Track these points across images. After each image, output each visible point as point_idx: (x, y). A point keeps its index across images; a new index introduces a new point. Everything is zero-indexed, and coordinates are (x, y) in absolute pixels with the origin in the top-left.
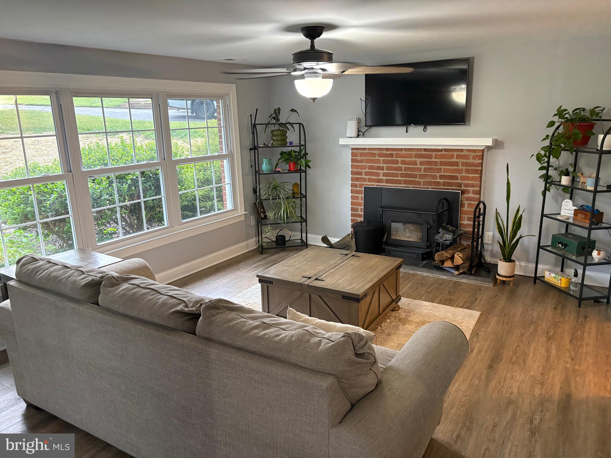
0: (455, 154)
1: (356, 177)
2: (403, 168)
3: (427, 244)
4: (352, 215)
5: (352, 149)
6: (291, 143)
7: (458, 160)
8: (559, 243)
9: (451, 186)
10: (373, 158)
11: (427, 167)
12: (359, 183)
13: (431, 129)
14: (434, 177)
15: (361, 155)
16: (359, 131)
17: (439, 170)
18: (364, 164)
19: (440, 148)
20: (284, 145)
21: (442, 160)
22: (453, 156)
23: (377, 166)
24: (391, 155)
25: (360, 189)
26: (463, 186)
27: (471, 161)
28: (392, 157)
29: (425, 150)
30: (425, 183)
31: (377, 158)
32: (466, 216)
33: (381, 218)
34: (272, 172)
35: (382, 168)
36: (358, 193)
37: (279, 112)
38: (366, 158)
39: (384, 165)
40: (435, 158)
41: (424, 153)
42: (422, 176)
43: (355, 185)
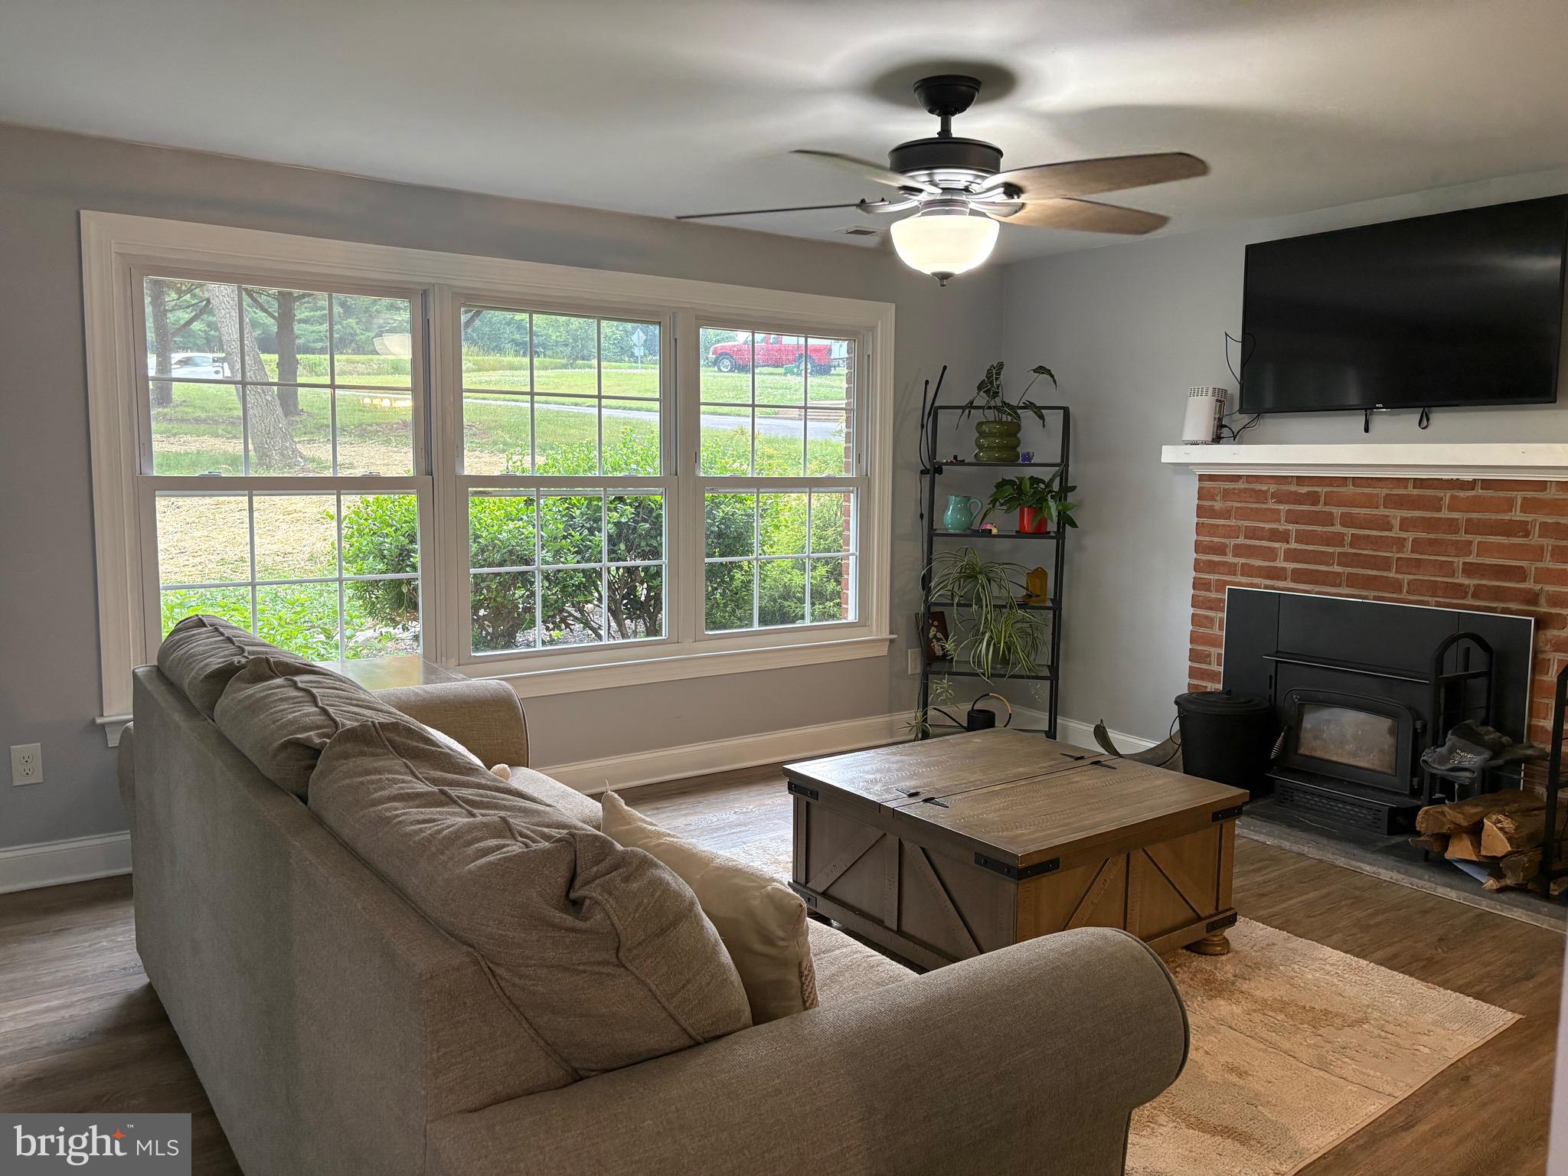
0: (1519, 496)
1: (1209, 561)
2: (1348, 539)
3: (1411, 781)
4: (1193, 673)
5: (1202, 478)
6: (1028, 457)
7: (1529, 518)
9: (1505, 601)
10: (1259, 506)
11: (1424, 535)
12: (1216, 577)
13: (1441, 419)
14: (1447, 569)
15: (1227, 494)
16: (1221, 426)
17: (1464, 548)
18: (1232, 522)
19: (1468, 476)
20: (1012, 461)
21: (1475, 516)
22: (1511, 502)
23: (1271, 529)
24: (1313, 499)
25: (1219, 596)
26: (1543, 600)
28: (1315, 503)
29: (1419, 483)
30: (1415, 587)
31: (1271, 505)
33: (1270, 687)
34: (968, 532)
35: (1284, 537)
36: (1211, 609)
37: (998, 374)
38: (1239, 505)
39: (1291, 528)
40: (1451, 509)
41: (1416, 492)
42: (1405, 565)
43: (1203, 584)
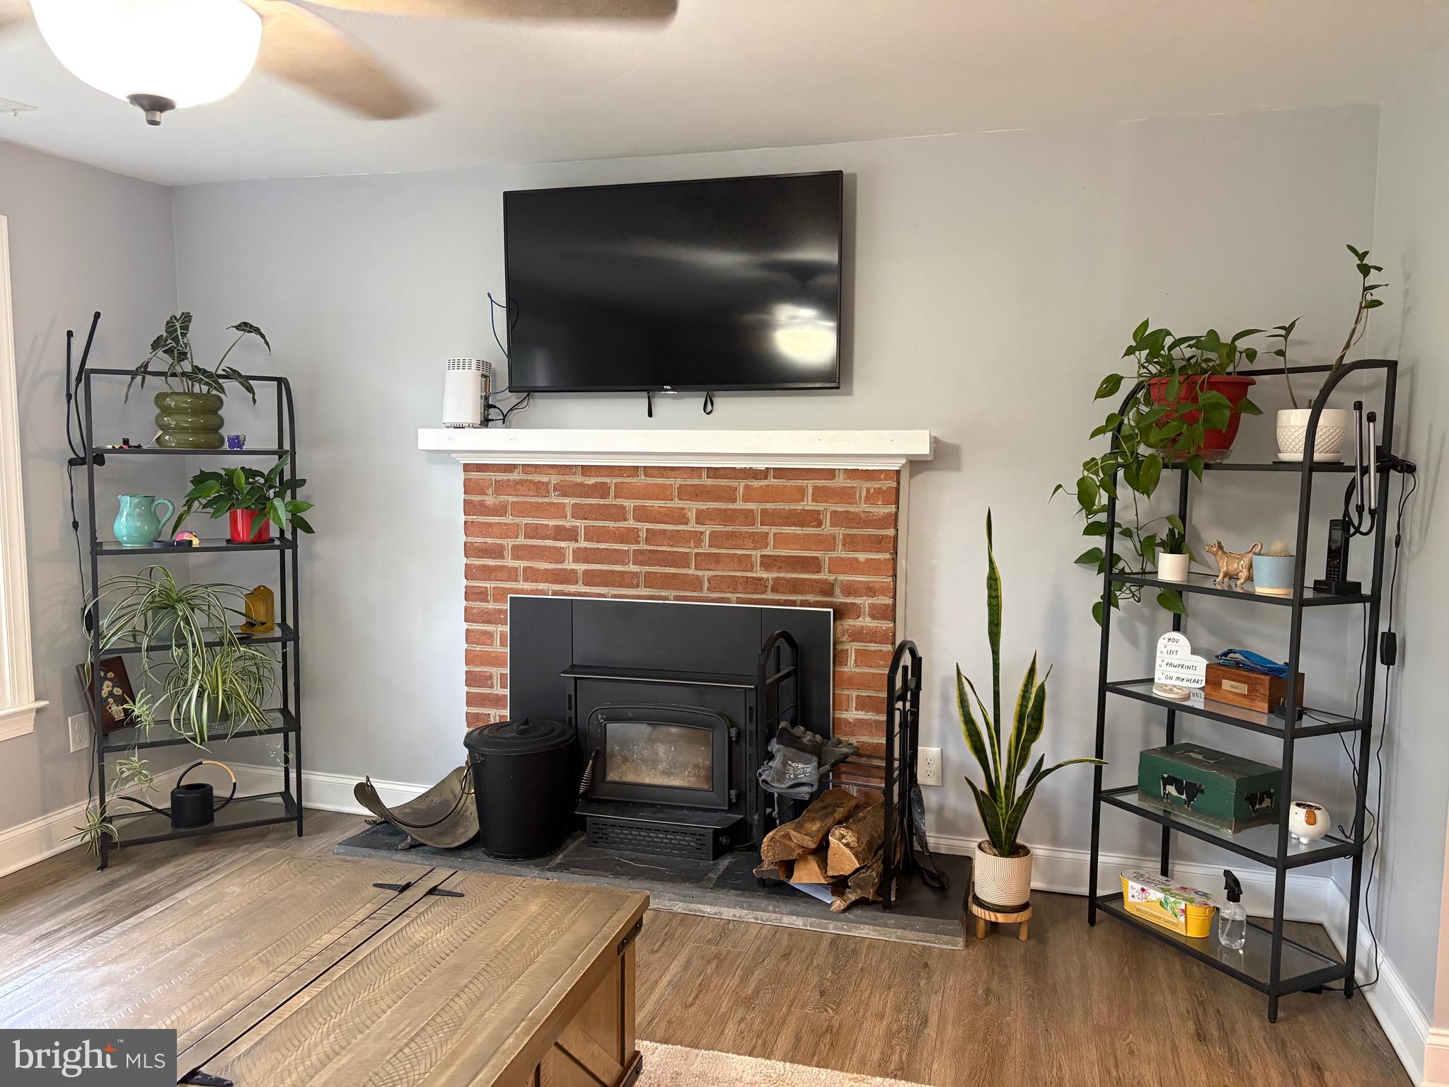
0: (810, 485)
1: (484, 566)
2: (643, 535)
3: (729, 794)
4: (471, 700)
5: (467, 468)
6: (237, 443)
7: (820, 507)
8: (1169, 781)
9: (802, 593)
10: (540, 500)
11: (720, 528)
12: (493, 584)
13: (727, 404)
14: (745, 562)
15: (500, 487)
16: (488, 406)
17: (760, 541)
18: (509, 519)
19: (760, 465)
20: (214, 447)
21: (769, 506)
22: (802, 491)
23: (557, 527)
24: (602, 490)
25: (498, 606)
26: (838, 590)
27: (861, 508)
28: (605, 495)
29: (713, 472)
30: (716, 584)
31: (554, 499)
32: (854, 694)
33: (570, 708)
34: (156, 546)
35: (572, 535)
36: (489, 622)
37: (185, 328)
38: (515, 499)
39: (578, 524)
40: (746, 500)
41: (710, 482)
42: (706, 560)
43: (478, 593)
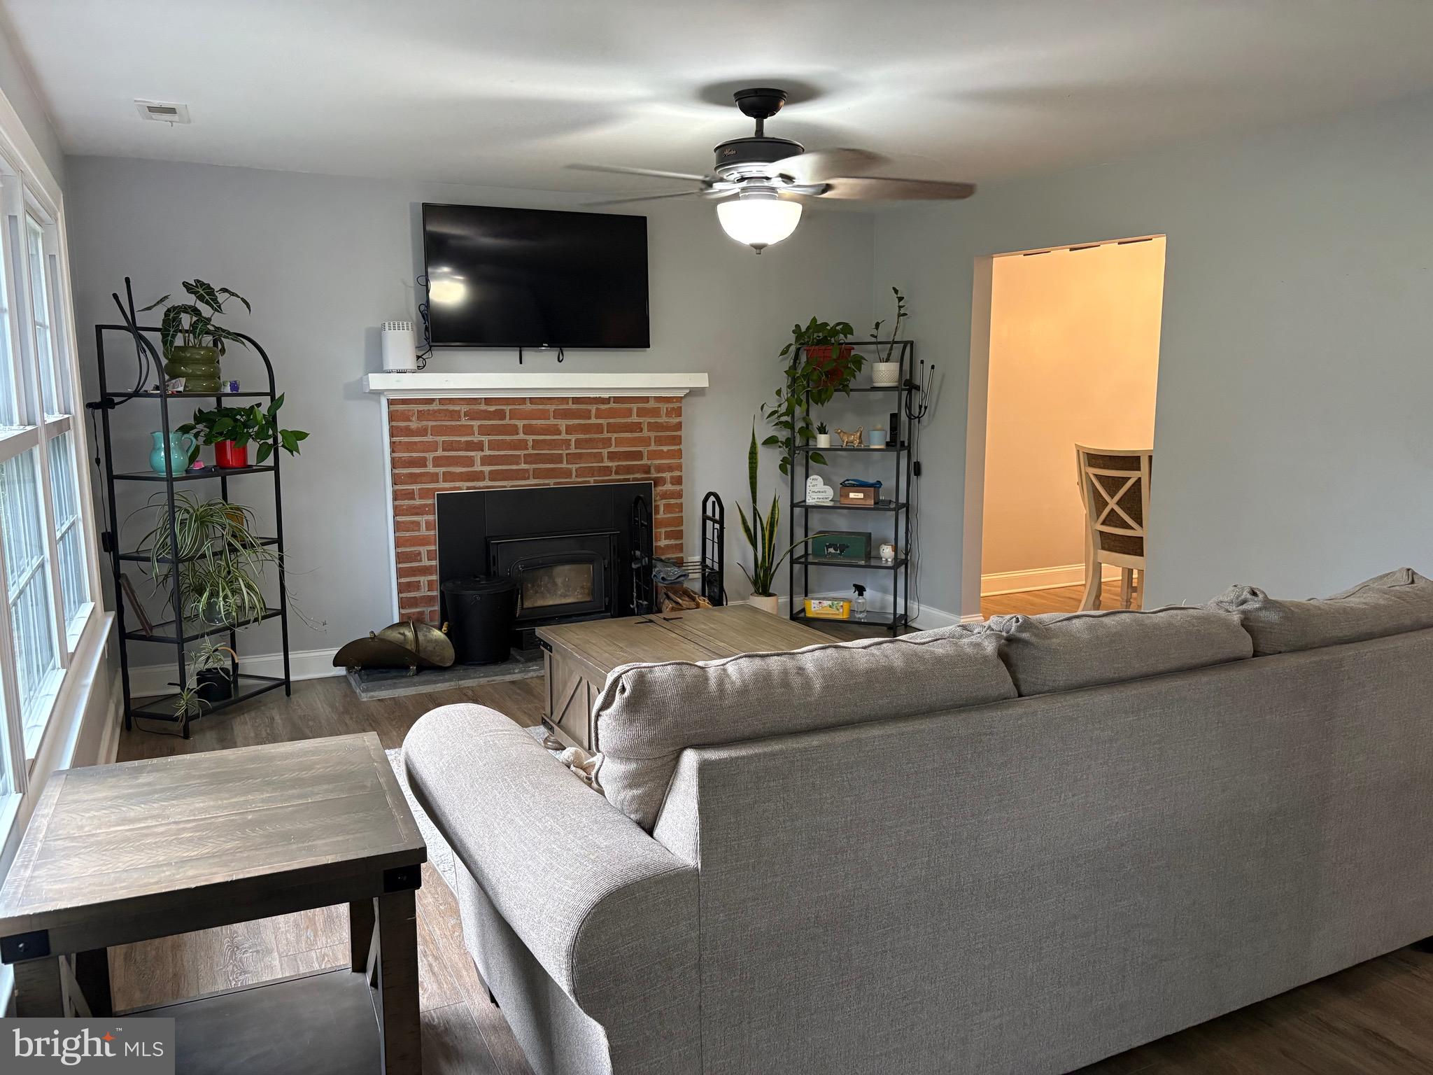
0: (635, 407)
1: (411, 474)
2: (530, 444)
4: (402, 573)
5: (391, 402)
6: (234, 387)
7: (641, 420)
8: (828, 547)
9: (633, 473)
10: (453, 423)
11: (581, 436)
12: (421, 486)
13: (572, 355)
14: (599, 457)
15: (421, 415)
17: (607, 442)
18: (429, 438)
19: (606, 395)
21: (611, 421)
22: (630, 410)
23: (466, 442)
24: (500, 415)
25: (423, 502)
26: (653, 470)
27: (663, 419)
28: (503, 418)
29: (576, 400)
30: (580, 473)
31: (464, 421)
32: (663, 530)
33: (494, 565)
35: (479, 447)
36: (417, 514)
38: (434, 423)
39: (483, 439)
40: (597, 417)
41: (574, 407)
42: (572, 458)
43: (405, 494)
